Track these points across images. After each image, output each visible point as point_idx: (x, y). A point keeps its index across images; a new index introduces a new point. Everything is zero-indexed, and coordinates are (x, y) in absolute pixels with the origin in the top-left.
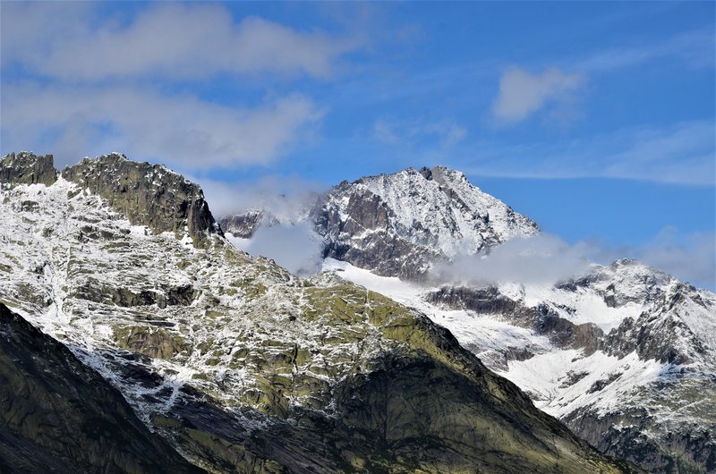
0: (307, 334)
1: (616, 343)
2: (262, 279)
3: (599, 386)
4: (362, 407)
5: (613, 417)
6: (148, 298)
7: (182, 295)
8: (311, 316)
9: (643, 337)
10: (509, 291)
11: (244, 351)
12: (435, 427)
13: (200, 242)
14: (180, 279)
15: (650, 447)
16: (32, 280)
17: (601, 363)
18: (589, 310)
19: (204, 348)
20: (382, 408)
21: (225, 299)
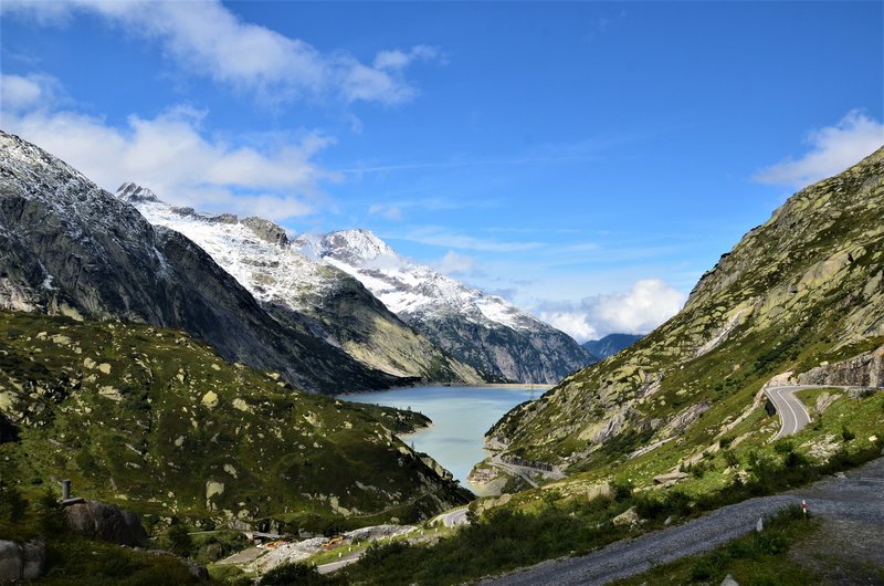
0: (316, 281)
1: (416, 290)
2: (302, 261)
3: (409, 304)
4: (331, 305)
5: (413, 314)
6: (264, 264)
7: (275, 264)
8: (317, 274)
9: (424, 289)
10: (383, 272)
11: (294, 284)
12: (354, 314)
13: (283, 247)
14: (275, 259)
15: (423, 324)
16: (227, 255)
17: (410, 297)
18: (408, 279)
19: (281, 282)
20: (338, 306)
21: (289, 267)
